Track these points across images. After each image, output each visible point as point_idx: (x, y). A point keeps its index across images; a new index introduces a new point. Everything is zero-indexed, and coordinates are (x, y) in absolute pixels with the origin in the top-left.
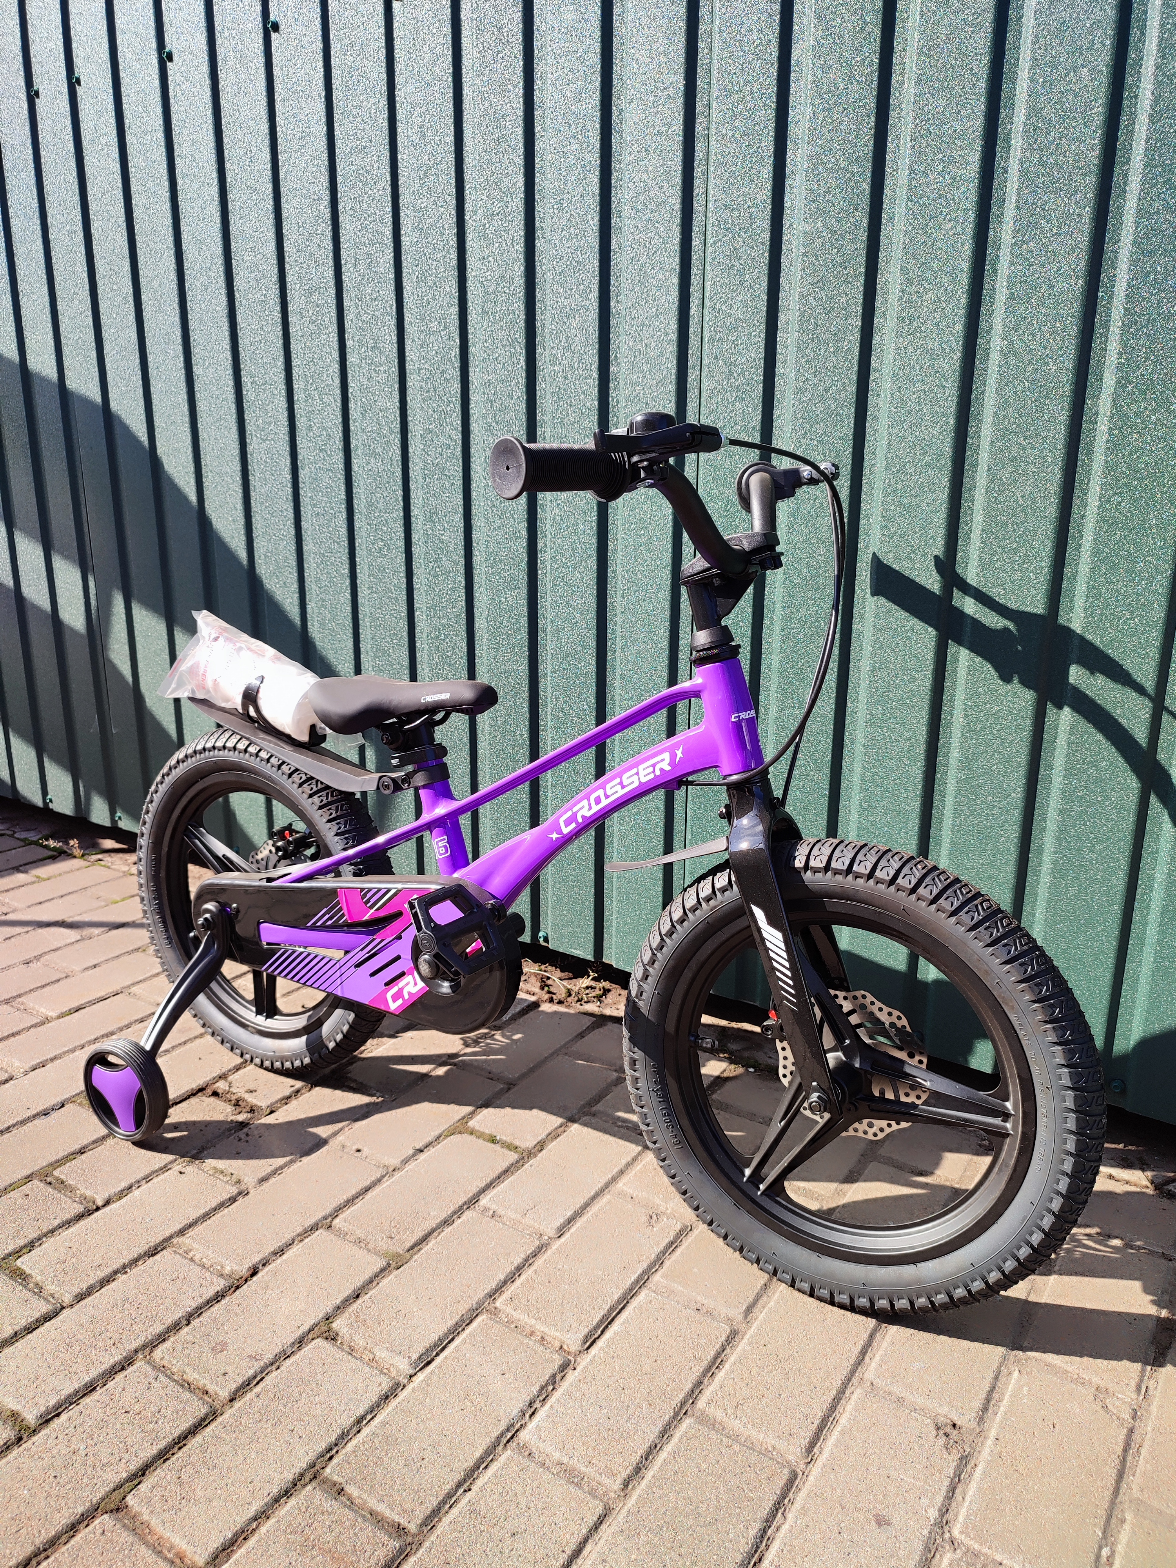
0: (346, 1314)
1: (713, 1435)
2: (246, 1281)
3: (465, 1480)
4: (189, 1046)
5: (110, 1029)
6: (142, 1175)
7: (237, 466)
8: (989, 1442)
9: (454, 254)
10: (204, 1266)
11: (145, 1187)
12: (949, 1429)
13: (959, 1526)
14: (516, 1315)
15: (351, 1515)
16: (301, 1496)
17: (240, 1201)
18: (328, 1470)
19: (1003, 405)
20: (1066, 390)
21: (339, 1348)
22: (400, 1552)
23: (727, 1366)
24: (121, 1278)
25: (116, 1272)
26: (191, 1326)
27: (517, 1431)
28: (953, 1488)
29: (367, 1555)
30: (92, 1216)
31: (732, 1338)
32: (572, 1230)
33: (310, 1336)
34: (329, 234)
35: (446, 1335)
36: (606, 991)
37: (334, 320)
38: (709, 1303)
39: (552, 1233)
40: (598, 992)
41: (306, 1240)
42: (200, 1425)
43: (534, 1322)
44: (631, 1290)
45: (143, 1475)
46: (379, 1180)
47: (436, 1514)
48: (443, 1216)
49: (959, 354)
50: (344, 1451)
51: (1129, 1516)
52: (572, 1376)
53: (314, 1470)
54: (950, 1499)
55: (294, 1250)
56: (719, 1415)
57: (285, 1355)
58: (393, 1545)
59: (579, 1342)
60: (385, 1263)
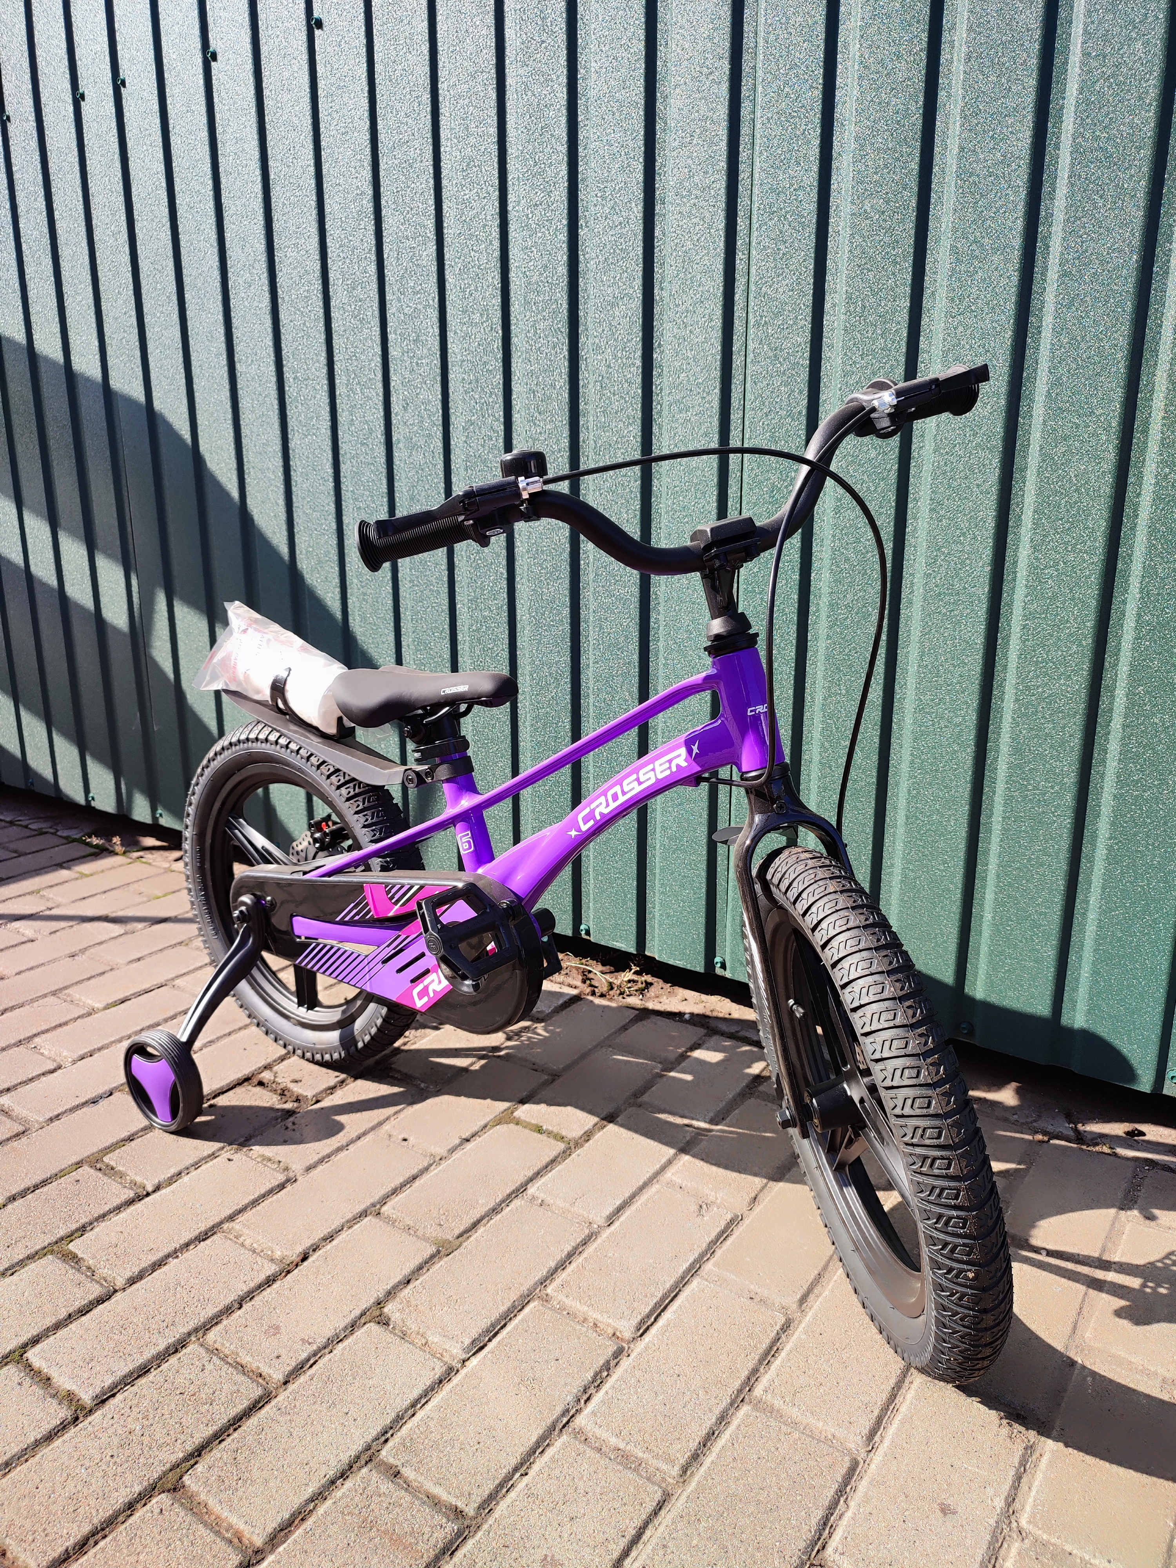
0: (398, 1299)
1: (773, 1423)
2: (297, 1265)
3: (522, 1464)
4: (233, 1037)
5: (155, 1020)
6: (191, 1162)
7: (279, 462)
9: (496, 245)
10: (254, 1251)
11: (194, 1173)
13: (1026, 1515)
14: (568, 1302)
15: (408, 1498)
16: (358, 1478)
17: (289, 1187)
18: (383, 1453)
19: (1056, 383)
20: (1121, 367)
21: (391, 1332)
22: (459, 1534)
23: (783, 1354)
24: (173, 1262)
25: (168, 1256)
26: (243, 1310)
27: (573, 1416)
28: (1019, 1478)
29: (426, 1537)
30: (143, 1202)
31: (786, 1327)
32: (622, 1219)
33: (363, 1321)
34: (371, 228)
35: (498, 1321)
36: (649, 985)
37: (377, 313)
38: (763, 1292)
39: (601, 1222)
40: (640, 986)
41: (356, 1227)
42: (254, 1406)
43: (586, 1308)
44: (683, 1278)
45: (199, 1455)
46: (426, 1169)
47: (492, 1498)
48: (491, 1205)
49: (1010, 333)
50: (399, 1434)
52: (625, 1363)
53: (369, 1453)
54: (1016, 1489)
55: (343, 1236)
56: (778, 1403)
57: (337, 1339)
58: (452, 1527)
59: (632, 1329)
60: (434, 1250)
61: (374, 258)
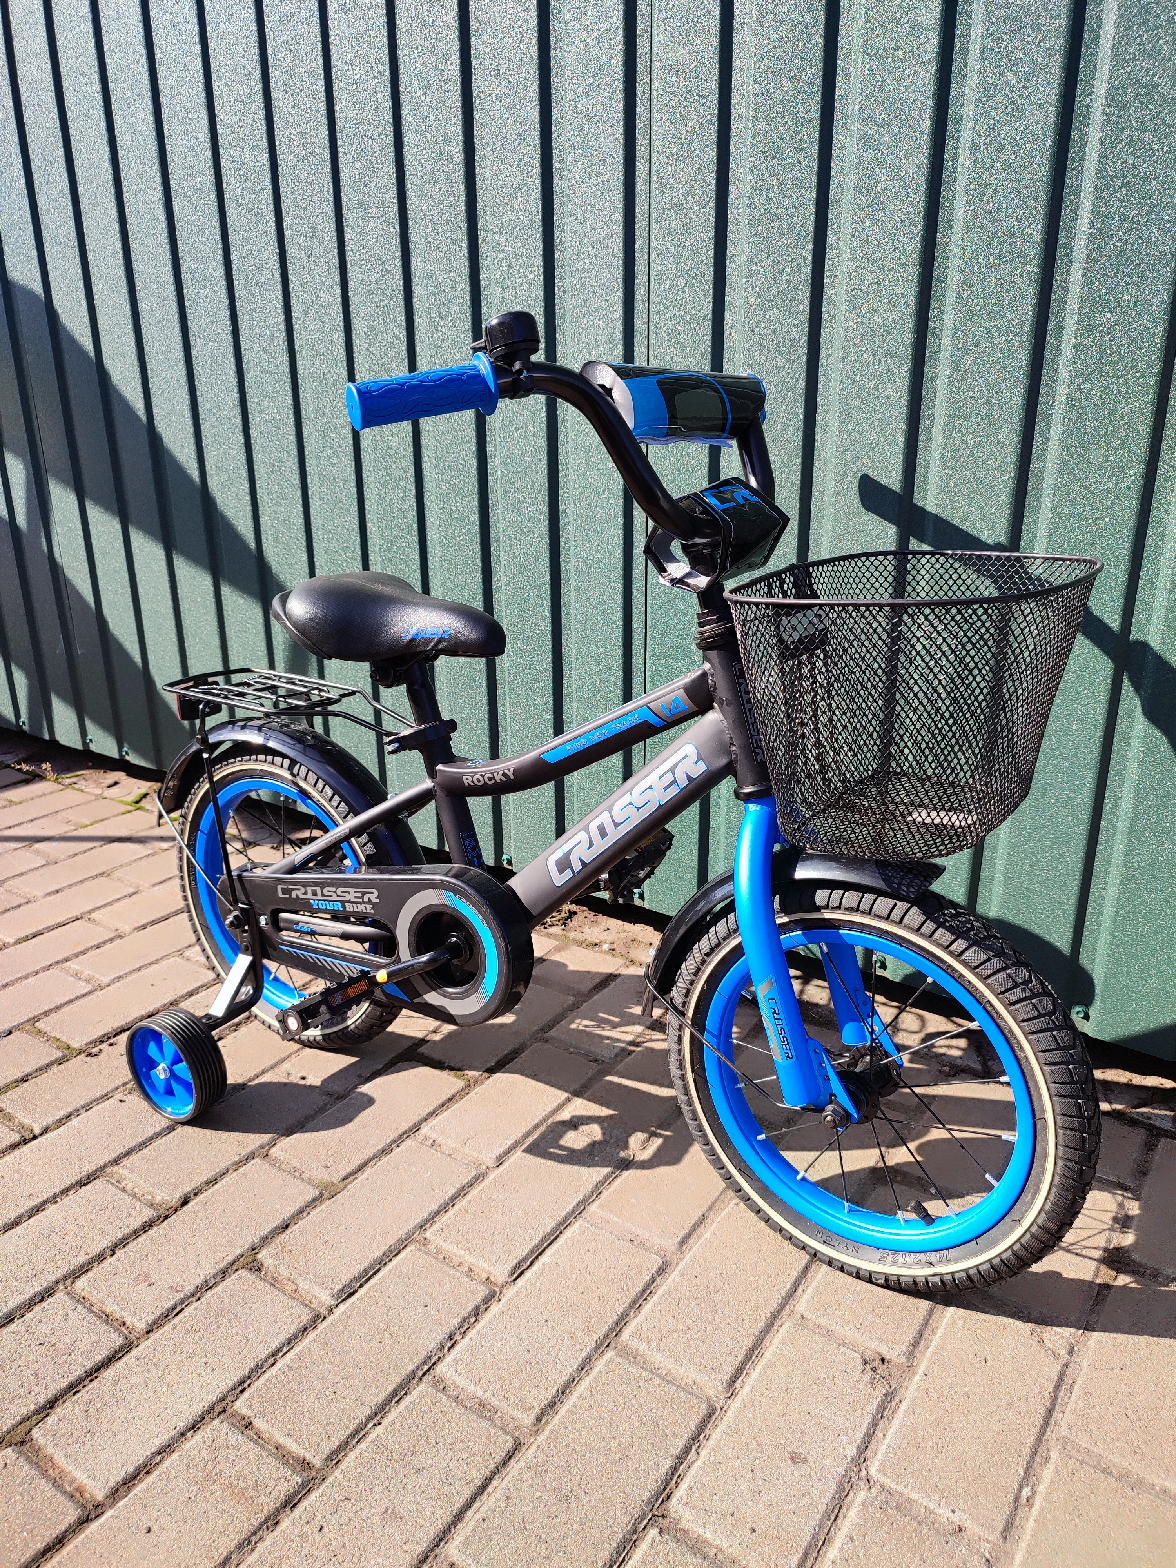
0: (273, 1245)
1: (634, 1369)
2: (176, 1210)
3: (376, 1414)
4: (141, 973)
5: (66, 955)
6: (82, 1103)
7: (182, 371)
8: (917, 1378)
9: (390, 131)
10: (135, 1196)
11: (84, 1115)
12: (877, 1363)
13: (877, 1464)
14: (445, 1246)
15: (256, 1450)
16: (208, 1430)
18: (238, 1403)
21: (261, 1278)
22: (301, 1487)
23: (655, 1298)
24: (51, 1208)
25: (45, 1202)
26: (115, 1256)
27: (434, 1363)
28: (875, 1425)
29: (268, 1490)
30: (28, 1145)
31: (662, 1270)
32: (512, 1159)
33: (235, 1268)
34: (262, 113)
35: (371, 1267)
36: (572, 914)
37: (271, 207)
38: (645, 1234)
39: (491, 1163)
40: (563, 915)
41: (241, 1169)
42: (114, 1357)
43: (462, 1252)
44: (565, 1220)
45: (52, 1407)
46: (321, 1109)
47: (343, 1448)
48: (382, 1145)
50: (256, 1384)
51: (1054, 1455)
52: (495, 1308)
53: (223, 1404)
54: (870, 1436)
55: (227, 1180)
56: (642, 1348)
57: (207, 1286)
58: (296, 1480)
59: (506, 1274)
60: (317, 1193)
61: (266, 145)
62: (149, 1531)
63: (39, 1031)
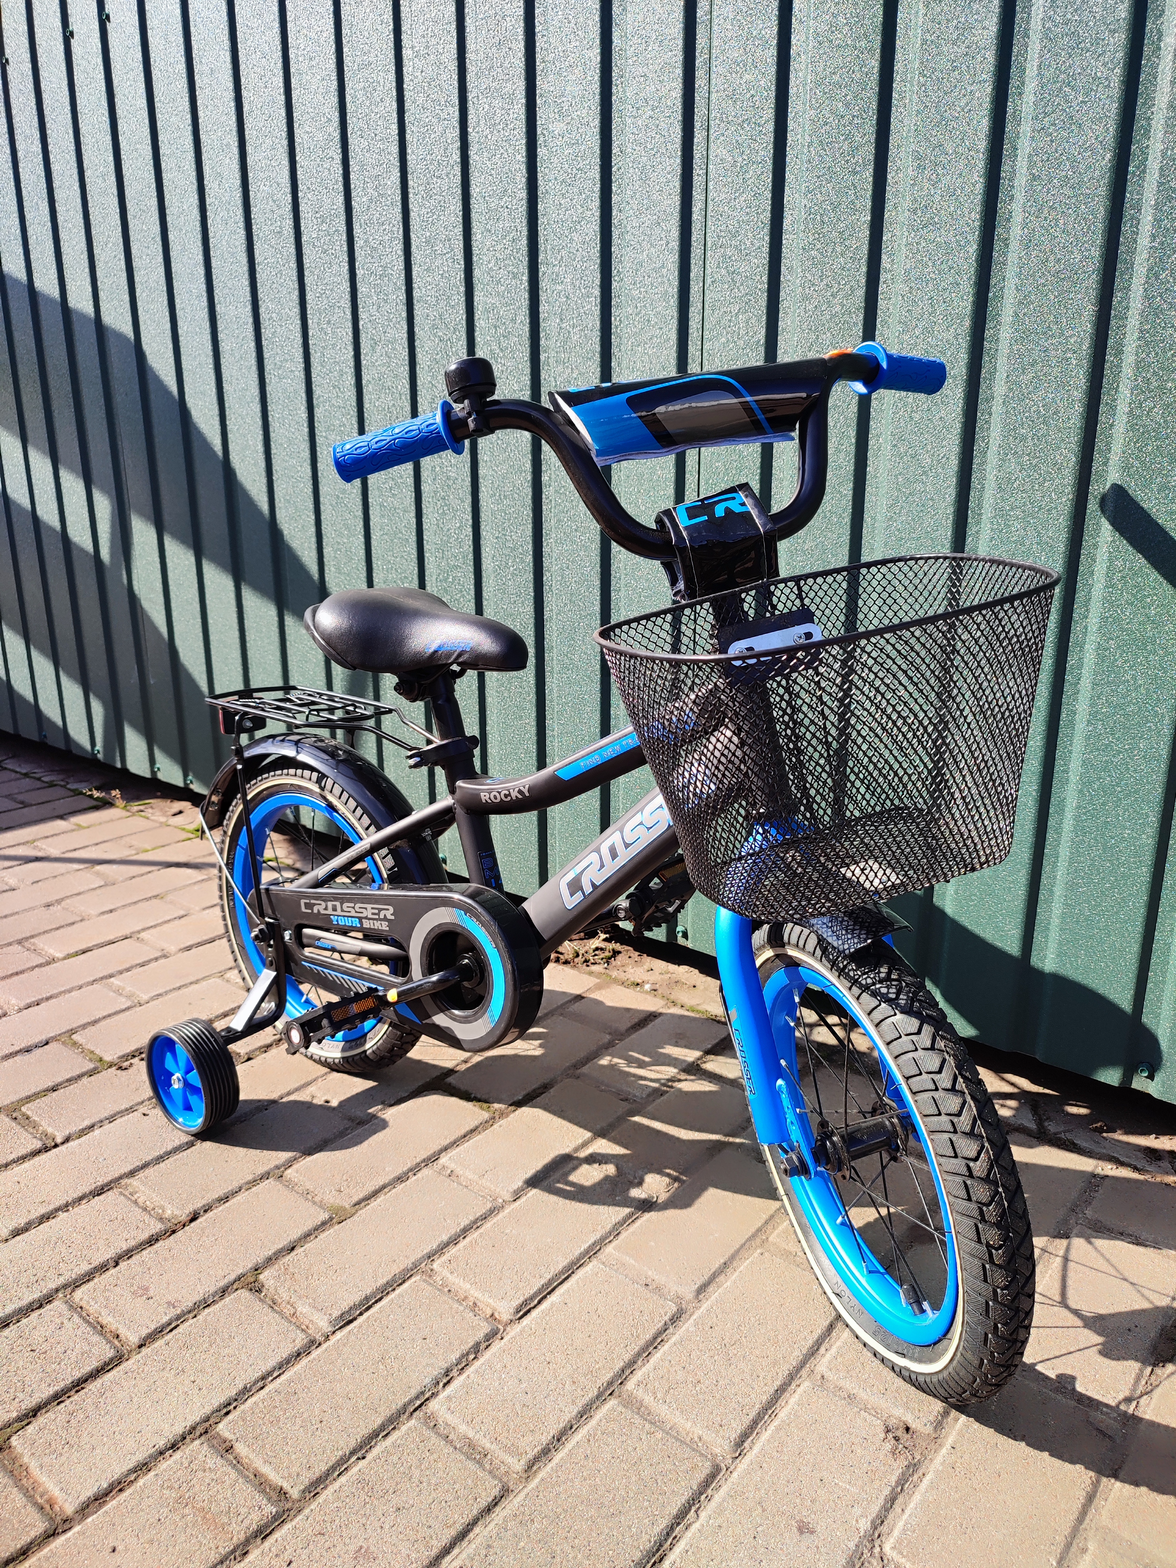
0: (277, 1266)
1: (637, 1420)
2: (184, 1226)
3: (361, 1447)
4: (181, 992)
5: (110, 972)
6: (106, 1115)
8: (944, 1451)
10: (145, 1209)
11: (107, 1127)
12: (900, 1433)
13: (892, 1541)
14: (451, 1278)
15: (233, 1474)
16: (187, 1451)
18: (221, 1426)
19: (1024, 301)
20: (1093, 281)
21: (260, 1300)
22: (275, 1518)
23: (666, 1347)
24: (62, 1215)
25: (57, 1210)
26: (118, 1268)
27: (428, 1399)
28: (892, 1500)
29: (240, 1518)
30: (49, 1153)
31: (675, 1319)
32: (530, 1195)
33: (235, 1287)
35: (373, 1294)
36: (616, 953)
38: (660, 1279)
39: (508, 1197)
40: (607, 954)
41: (254, 1189)
42: (102, 1369)
43: (469, 1286)
44: (578, 1260)
45: (34, 1416)
47: (322, 1480)
48: (399, 1171)
49: (975, 246)
50: (242, 1407)
51: (1091, 1546)
52: (497, 1346)
53: (207, 1424)
54: (887, 1510)
55: (239, 1198)
56: (648, 1399)
57: (206, 1304)
58: (271, 1509)
59: (512, 1311)
60: (327, 1217)
62: (114, 1551)
63: (75, 1044)
